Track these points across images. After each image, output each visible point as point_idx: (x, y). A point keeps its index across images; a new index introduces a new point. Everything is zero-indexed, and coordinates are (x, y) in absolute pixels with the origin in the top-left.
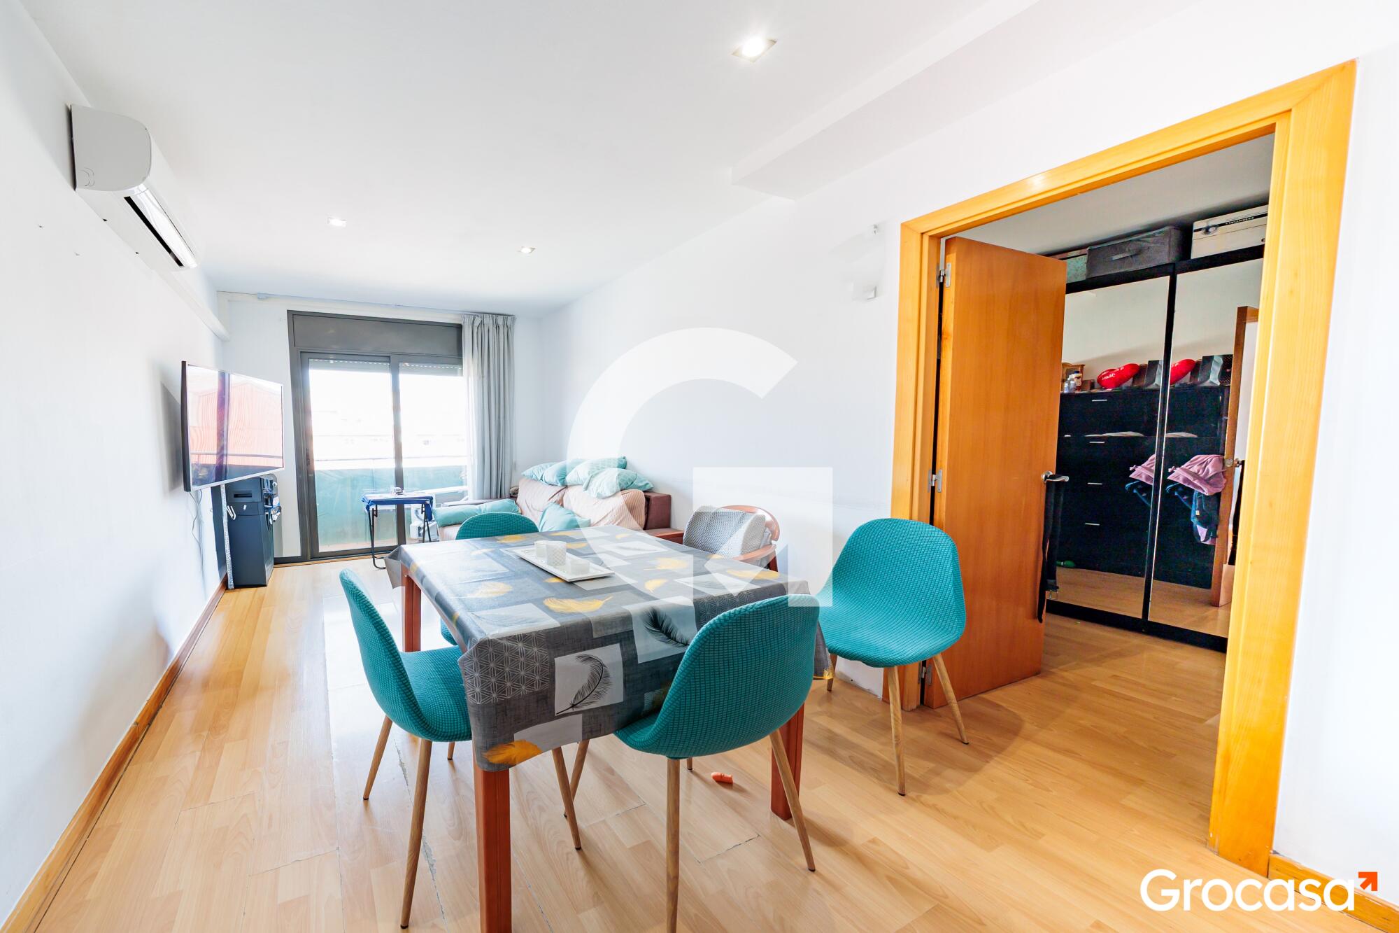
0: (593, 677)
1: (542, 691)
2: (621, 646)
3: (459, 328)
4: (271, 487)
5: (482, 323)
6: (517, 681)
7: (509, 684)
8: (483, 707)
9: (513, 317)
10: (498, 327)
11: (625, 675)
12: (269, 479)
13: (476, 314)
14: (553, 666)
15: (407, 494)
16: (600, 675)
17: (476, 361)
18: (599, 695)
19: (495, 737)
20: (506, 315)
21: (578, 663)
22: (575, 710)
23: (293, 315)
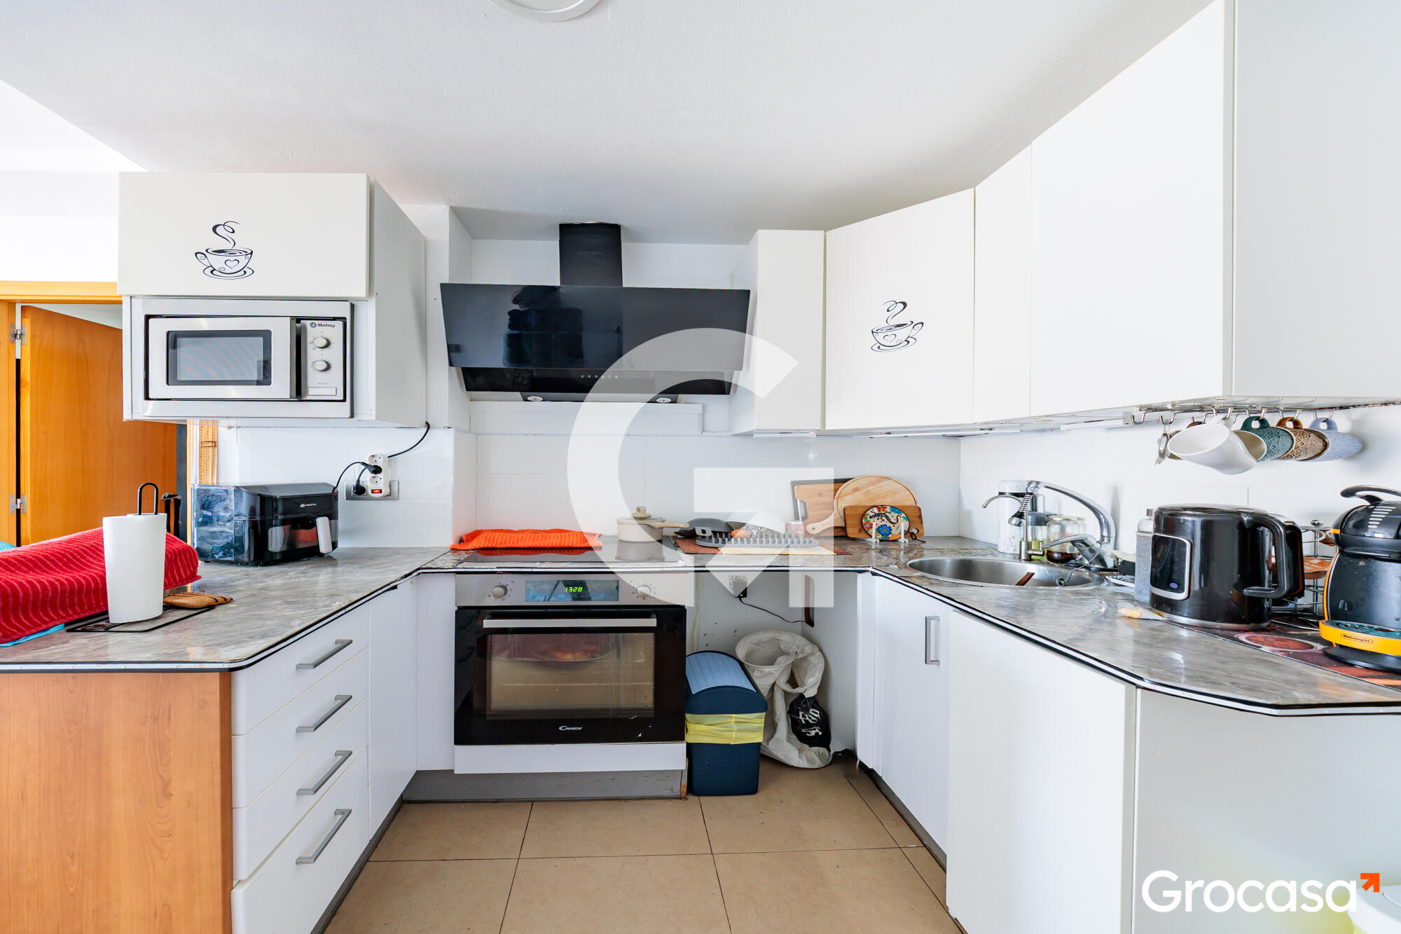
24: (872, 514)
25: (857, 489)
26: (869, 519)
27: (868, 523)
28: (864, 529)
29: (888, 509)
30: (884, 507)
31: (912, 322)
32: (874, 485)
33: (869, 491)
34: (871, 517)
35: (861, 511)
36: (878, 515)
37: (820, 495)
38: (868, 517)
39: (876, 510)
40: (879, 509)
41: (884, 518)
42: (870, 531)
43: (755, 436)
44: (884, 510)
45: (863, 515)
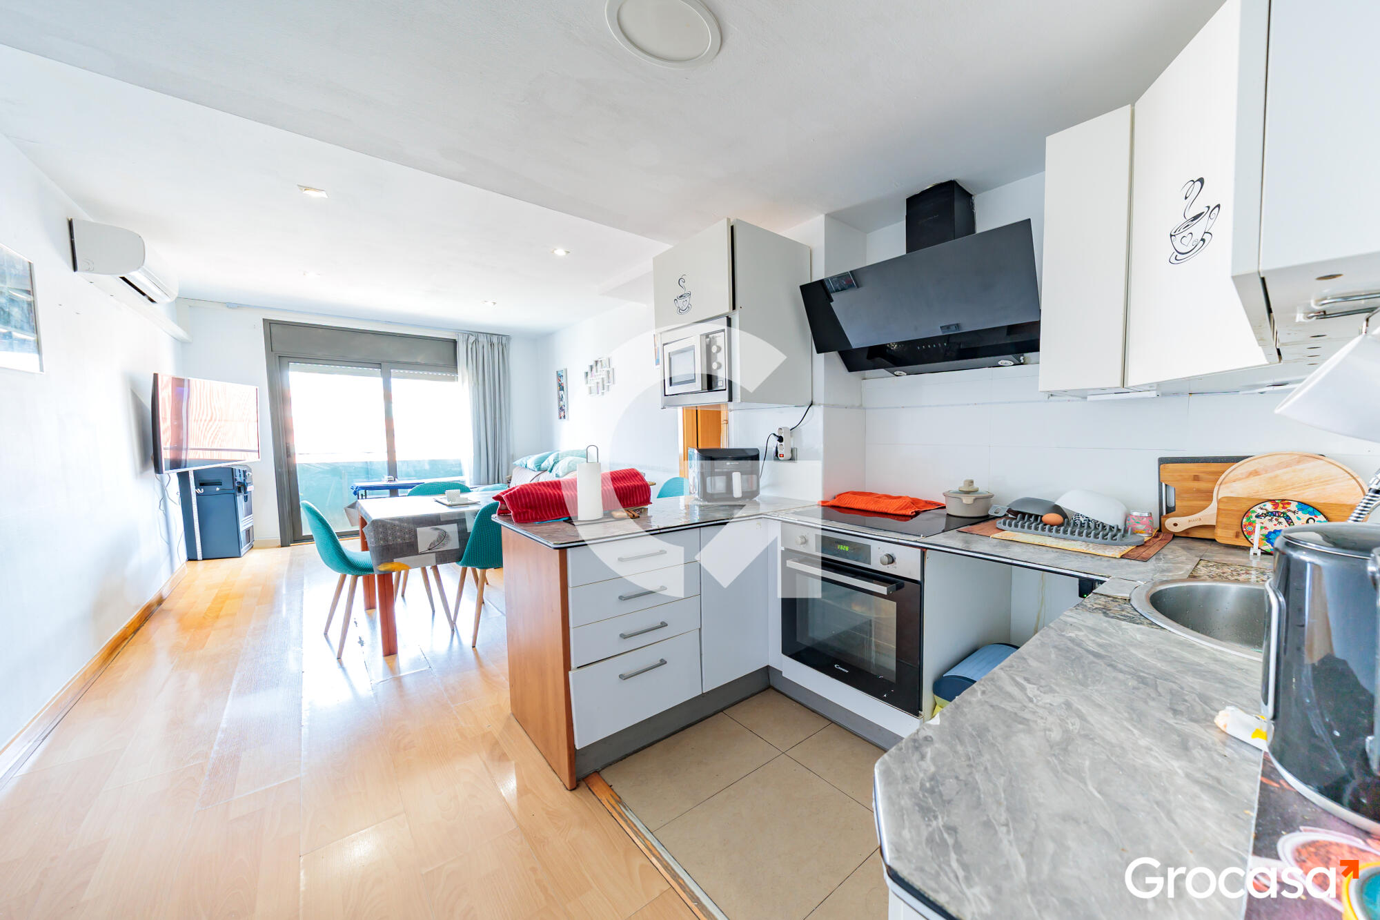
0: (440, 536)
1: (410, 542)
2: (458, 525)
3: (455, 342)
4: (245, 476)
5: (476, 341)
6: (395, 538)
7: (390, 538)
8: (376, 547)
9: (508, 338)
10: (492, 344)
11: (459, 537)
12: (242, 469)
13: (470, 333)
14: (416, 531)
15: (399, 482)
16: (444, 537)
17: (471, 371)
18: (444, 545)
19: (382, 560)
20: (500, 335)
21: (431, 531)
22: (431, 551)
23: (269, 324)
24: (1260, 512)
25: (1256, 473)
26: (1254, 518)
27: (1250, 524)
28: (1244, 531)
29: (1293, 506)
30: (1285, 502)
31: (1209, 207)
32: (1287, 467)
33: (1276, 477)
34: (1257, 516)
35: (1245, 507)
36: (1273, 514)
37: (1196, 478)
38: (1254, 515)
39: (1269, 507)
40: (1276, 505)
41: (1282, 520)
42: (1252, 537)
43: (1089, 398)
44: (1284, 508)
45: (1247, 513)
